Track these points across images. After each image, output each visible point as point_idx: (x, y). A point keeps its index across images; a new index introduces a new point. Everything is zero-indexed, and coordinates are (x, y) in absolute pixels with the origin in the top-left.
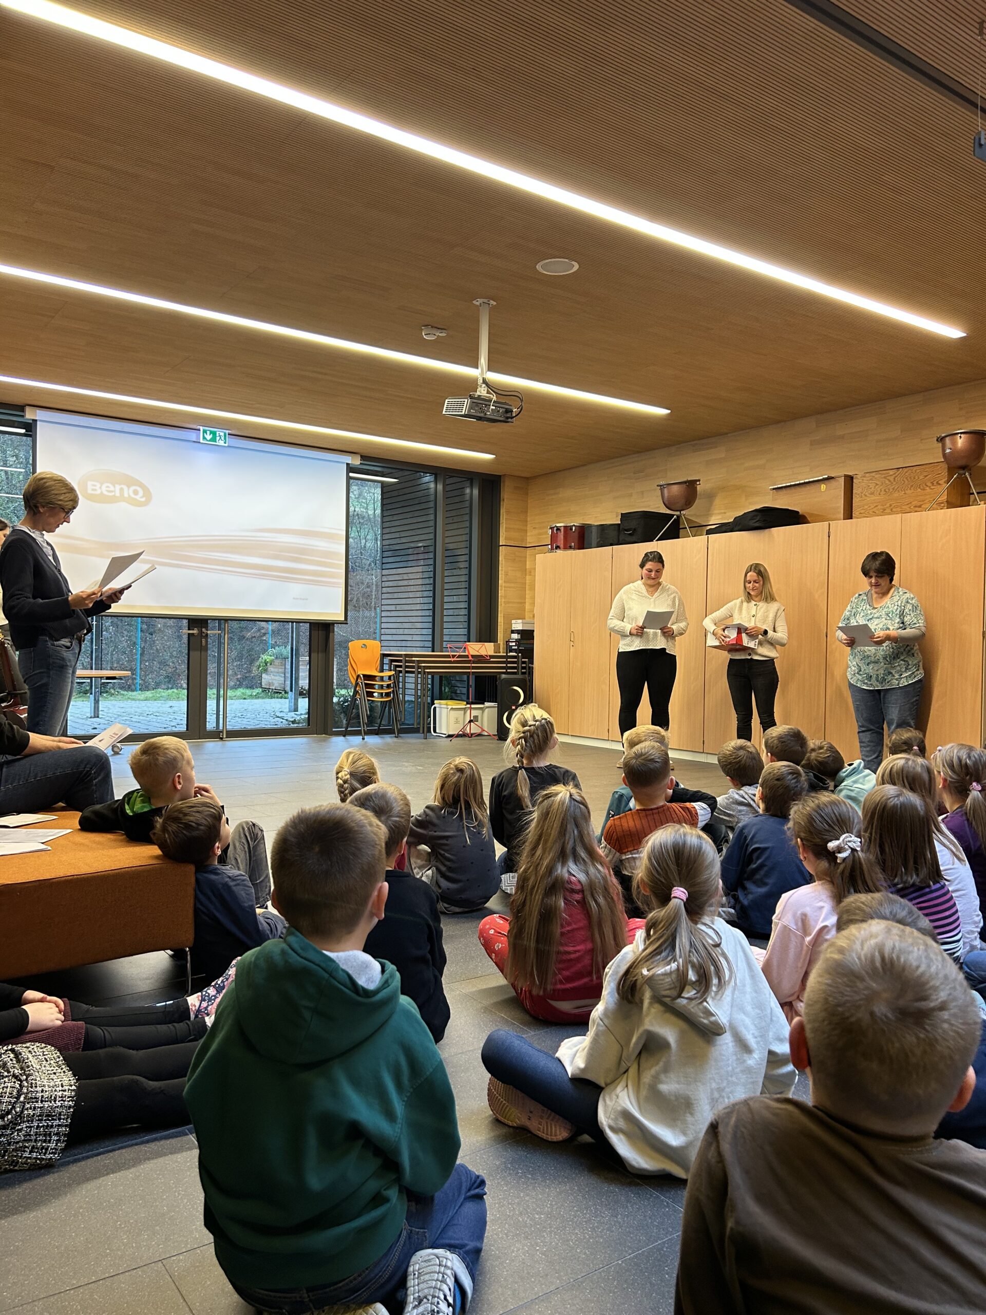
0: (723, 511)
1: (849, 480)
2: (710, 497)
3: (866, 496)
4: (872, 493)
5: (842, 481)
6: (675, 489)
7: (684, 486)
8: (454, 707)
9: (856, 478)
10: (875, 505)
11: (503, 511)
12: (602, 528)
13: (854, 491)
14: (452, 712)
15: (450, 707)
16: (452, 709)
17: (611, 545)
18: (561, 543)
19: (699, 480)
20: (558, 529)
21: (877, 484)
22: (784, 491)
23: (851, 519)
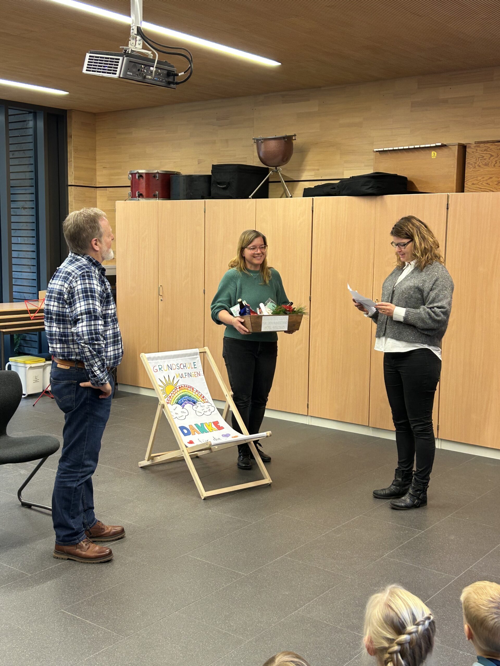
0: (317, 168)
1: (463, 148)
2: (303, 152)
3: (480, 166)
4: (486, 165)
5: (455, 150)
7: (283, 141)
8: (33, 365)
9: (470, 147)
10: (489, 176)
11: (71, 149)
12: (191, 179)
13: (467, 161)
14: (32, 371)
15: (28, 366)
17: (203, 198)
18: (143, 191)
19: (295, 135)
20: (141, 176)
21: (492, 156)
22: (389, 155)
23: (463, 191)
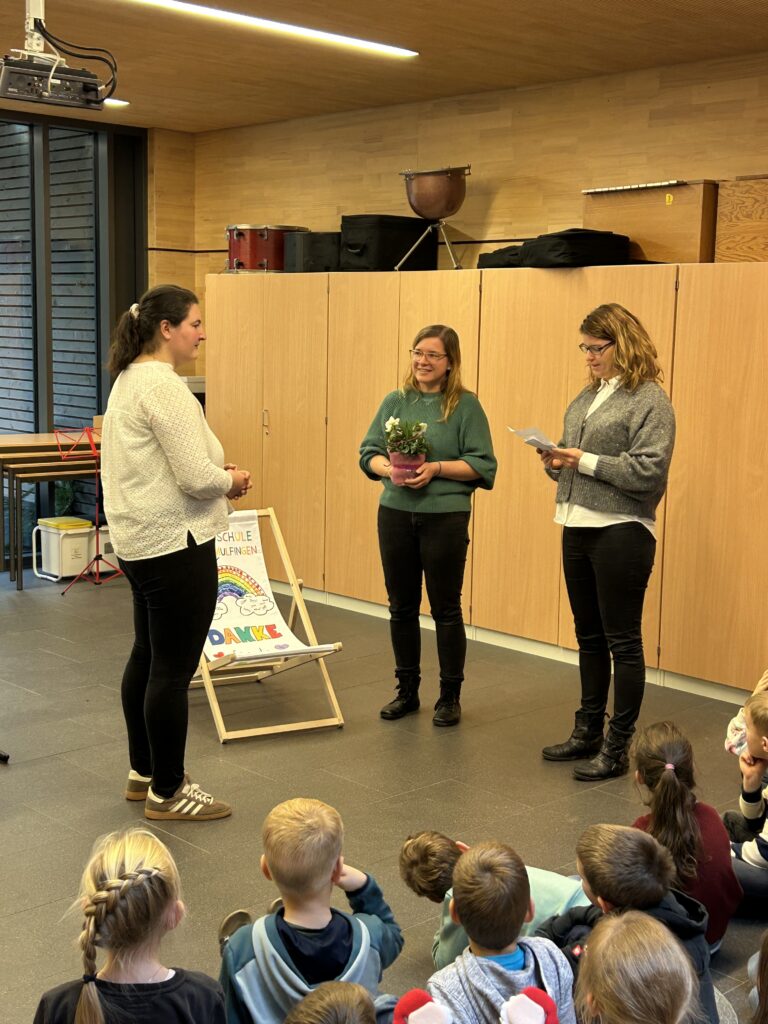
0: (508, 220)
1: (712, 189)
2: (488, 193)
3: (738, 219)
4: (749, 216)
5: (699, 190)
6: (430, 183)
7: (444, 177)
8: (70, 532)
9: (723, 186)
10: (752, 236)
11: (152, 190)
12: (314, 239)
13: (720, 210)
14: (68, 541)
15: (63, 532)
16: (67, 535)
17: (327, 269)
18: (246, 258)
19: (469, 168)
20: (241, 233)
21: (757, 201)
22: (606, 198)
23: (713, 261)
